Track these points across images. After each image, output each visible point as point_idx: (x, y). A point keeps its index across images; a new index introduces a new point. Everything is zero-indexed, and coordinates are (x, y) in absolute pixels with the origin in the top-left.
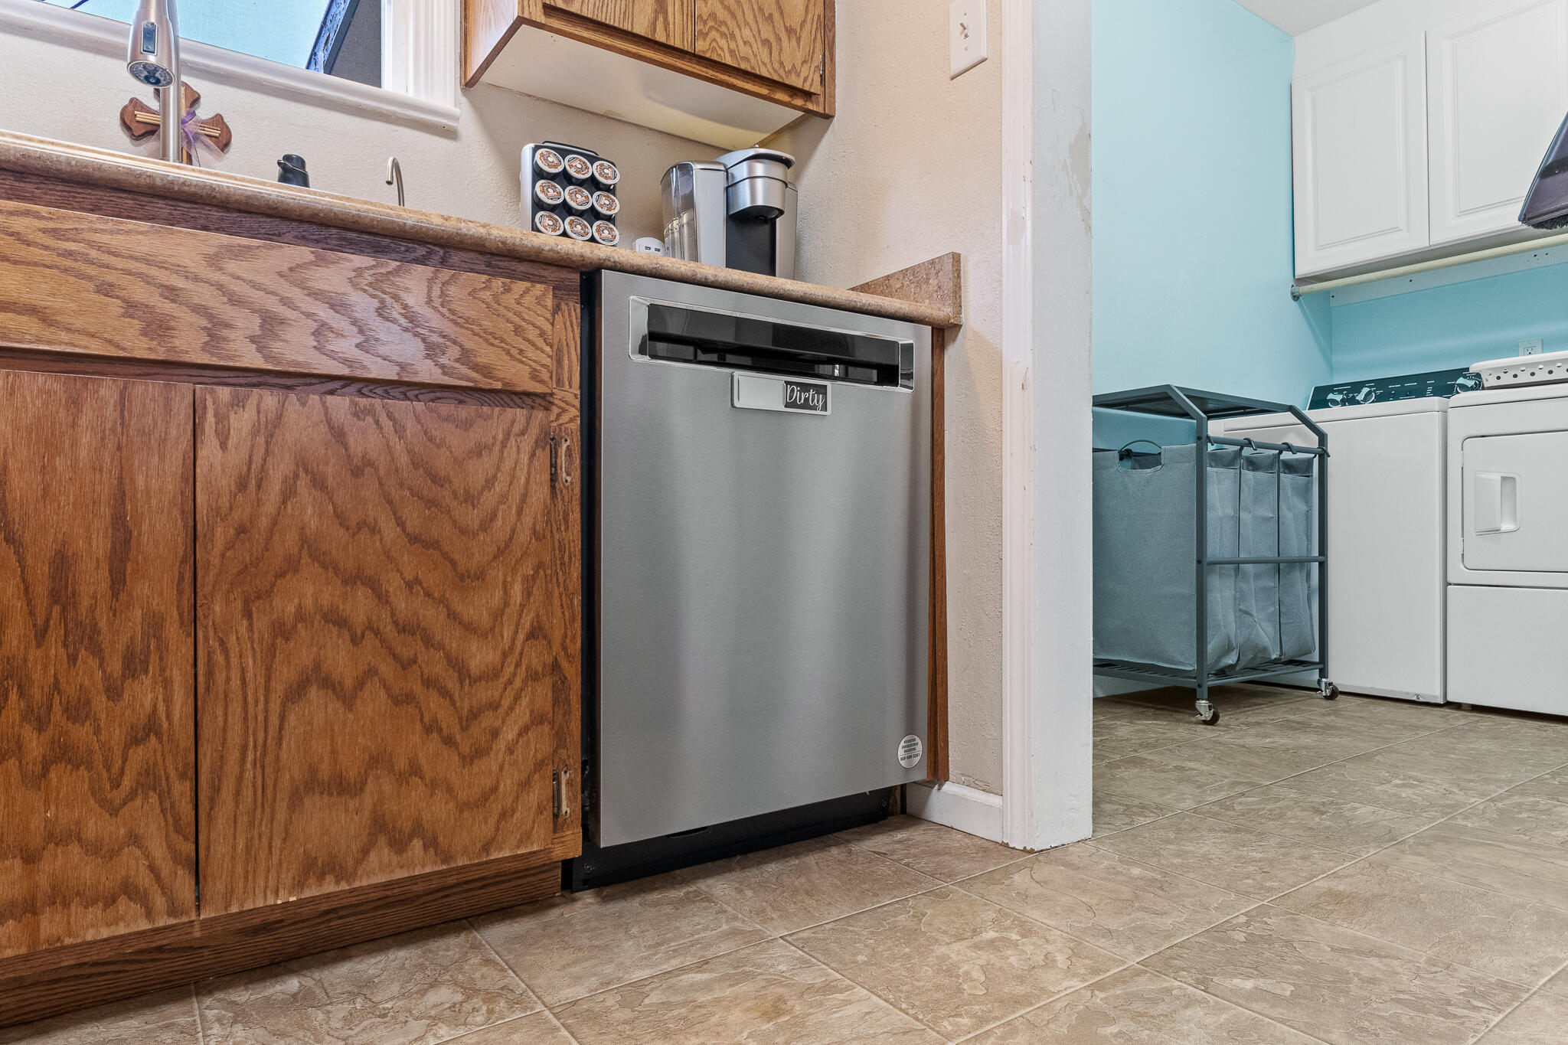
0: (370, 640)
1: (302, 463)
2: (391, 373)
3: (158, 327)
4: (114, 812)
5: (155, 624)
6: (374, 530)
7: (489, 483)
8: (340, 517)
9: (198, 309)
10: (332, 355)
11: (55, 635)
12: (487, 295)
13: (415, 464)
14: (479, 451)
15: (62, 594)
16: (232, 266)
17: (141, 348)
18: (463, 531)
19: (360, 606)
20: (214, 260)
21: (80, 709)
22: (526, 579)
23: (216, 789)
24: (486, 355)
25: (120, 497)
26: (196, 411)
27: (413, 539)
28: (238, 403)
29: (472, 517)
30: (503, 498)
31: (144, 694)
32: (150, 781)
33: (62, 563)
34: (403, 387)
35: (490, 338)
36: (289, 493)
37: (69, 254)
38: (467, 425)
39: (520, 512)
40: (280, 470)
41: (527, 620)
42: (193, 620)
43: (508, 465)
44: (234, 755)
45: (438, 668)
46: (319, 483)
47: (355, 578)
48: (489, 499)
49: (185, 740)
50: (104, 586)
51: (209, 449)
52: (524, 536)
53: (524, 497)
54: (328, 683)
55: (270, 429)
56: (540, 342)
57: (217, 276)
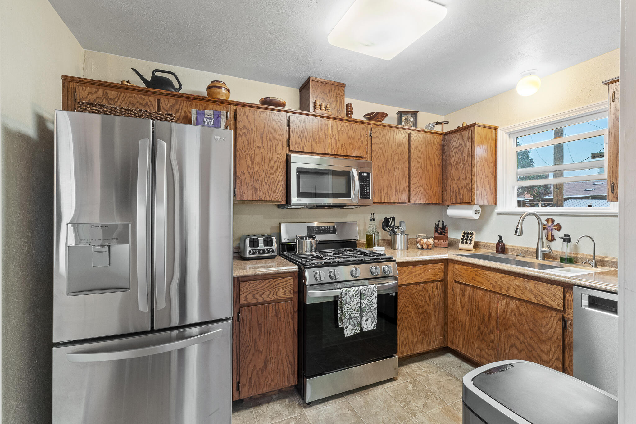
0: (523, 344)
1: (512, 311)
2: (527, 299)
3: (494, 287)
4: (489, 350)
5: (493, 327)
6: (524, 325)
7: (547, 325)
8: (518, 321)
9: (499, 285)
10: (517, 294)
11: (483, 324)
12: (547, 287)
13: (531, 316)
14: (545, 318)
15: (484, 319)
16: (503, 279)
17: (492, 289)
18: (541, 332)
19: (522, 338)
20: (501, 278)
21: (485, 334)
22: (555, 347)
23: (501, 355)
24: (547, 299)
25: (490, 309)
26: (498, 299)
27: (531, 330)
28: (503, 299)
29: (543, 330)
30: (550, 329)
31: (492, 336)
32: (492, 349)
33: (484, 315)
34: (529, 302)
35: (547, 296)
36: (510, 315)
37: (484, 276)
38: (542, 312)
39: (554, 333)
40: (509, 311)
41: (556, 356)
42: (498, 329)
43: (551, 322)
44: (503, 351)
45: (536, 355)
46: (515, 314)
47: (521, 332)
48: (547, 328)
49: (497, 346)
50: (488, 320)
51: (500, 305)
52: (555, 338)
53: (555, 330)
54: (516, 347)
55: (508, 304)
56: (560, 299)
57: (501, 280)
